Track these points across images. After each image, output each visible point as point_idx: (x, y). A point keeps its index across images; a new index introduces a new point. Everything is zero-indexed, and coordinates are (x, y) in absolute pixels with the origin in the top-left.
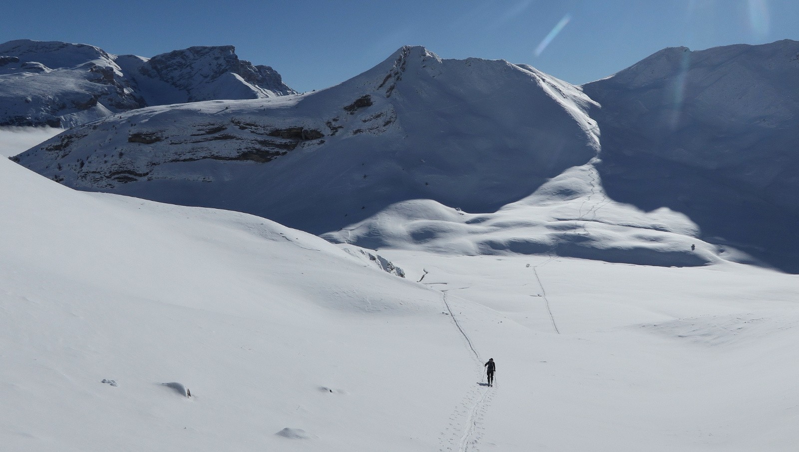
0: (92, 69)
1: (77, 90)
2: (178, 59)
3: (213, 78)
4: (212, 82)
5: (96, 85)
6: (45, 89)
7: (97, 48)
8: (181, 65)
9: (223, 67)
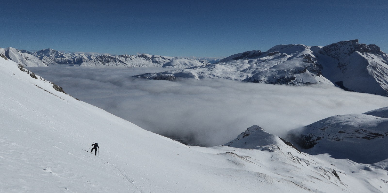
0: (304, 57)
1: (300, 66)
2: (334, 47)
3: (349, 54)
4: (348, 56)
5: (305, 64)
6: (290, 67)
7: (304, 45)
8: (335, 49)
9: (353, 50)
